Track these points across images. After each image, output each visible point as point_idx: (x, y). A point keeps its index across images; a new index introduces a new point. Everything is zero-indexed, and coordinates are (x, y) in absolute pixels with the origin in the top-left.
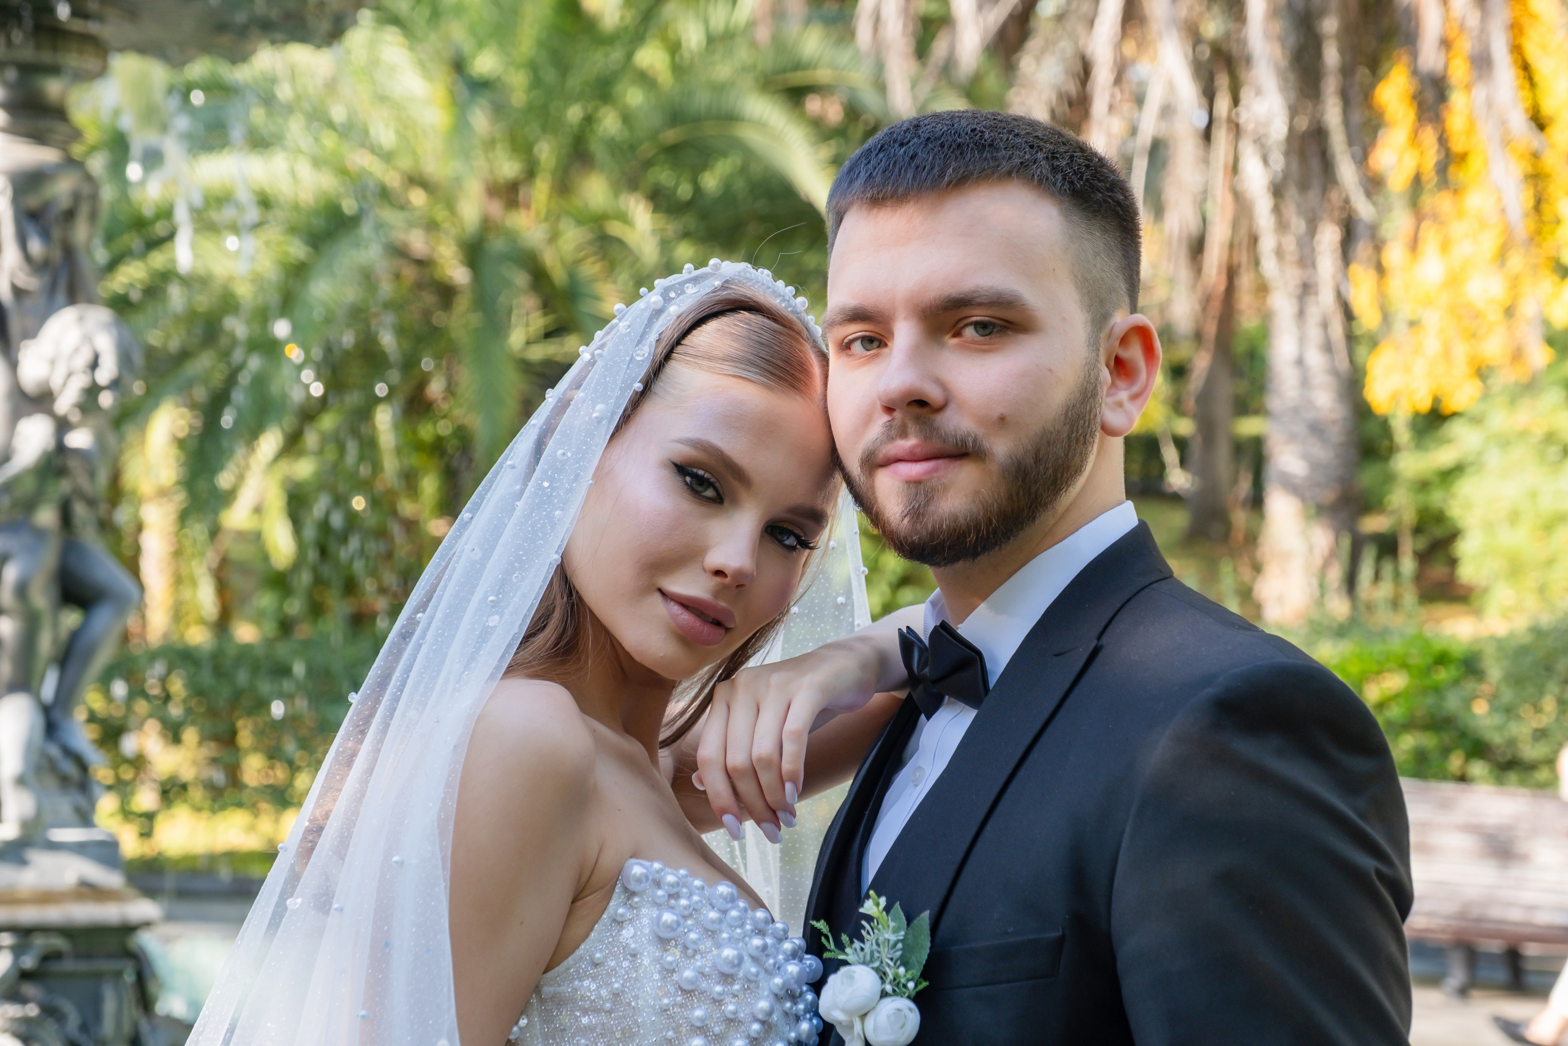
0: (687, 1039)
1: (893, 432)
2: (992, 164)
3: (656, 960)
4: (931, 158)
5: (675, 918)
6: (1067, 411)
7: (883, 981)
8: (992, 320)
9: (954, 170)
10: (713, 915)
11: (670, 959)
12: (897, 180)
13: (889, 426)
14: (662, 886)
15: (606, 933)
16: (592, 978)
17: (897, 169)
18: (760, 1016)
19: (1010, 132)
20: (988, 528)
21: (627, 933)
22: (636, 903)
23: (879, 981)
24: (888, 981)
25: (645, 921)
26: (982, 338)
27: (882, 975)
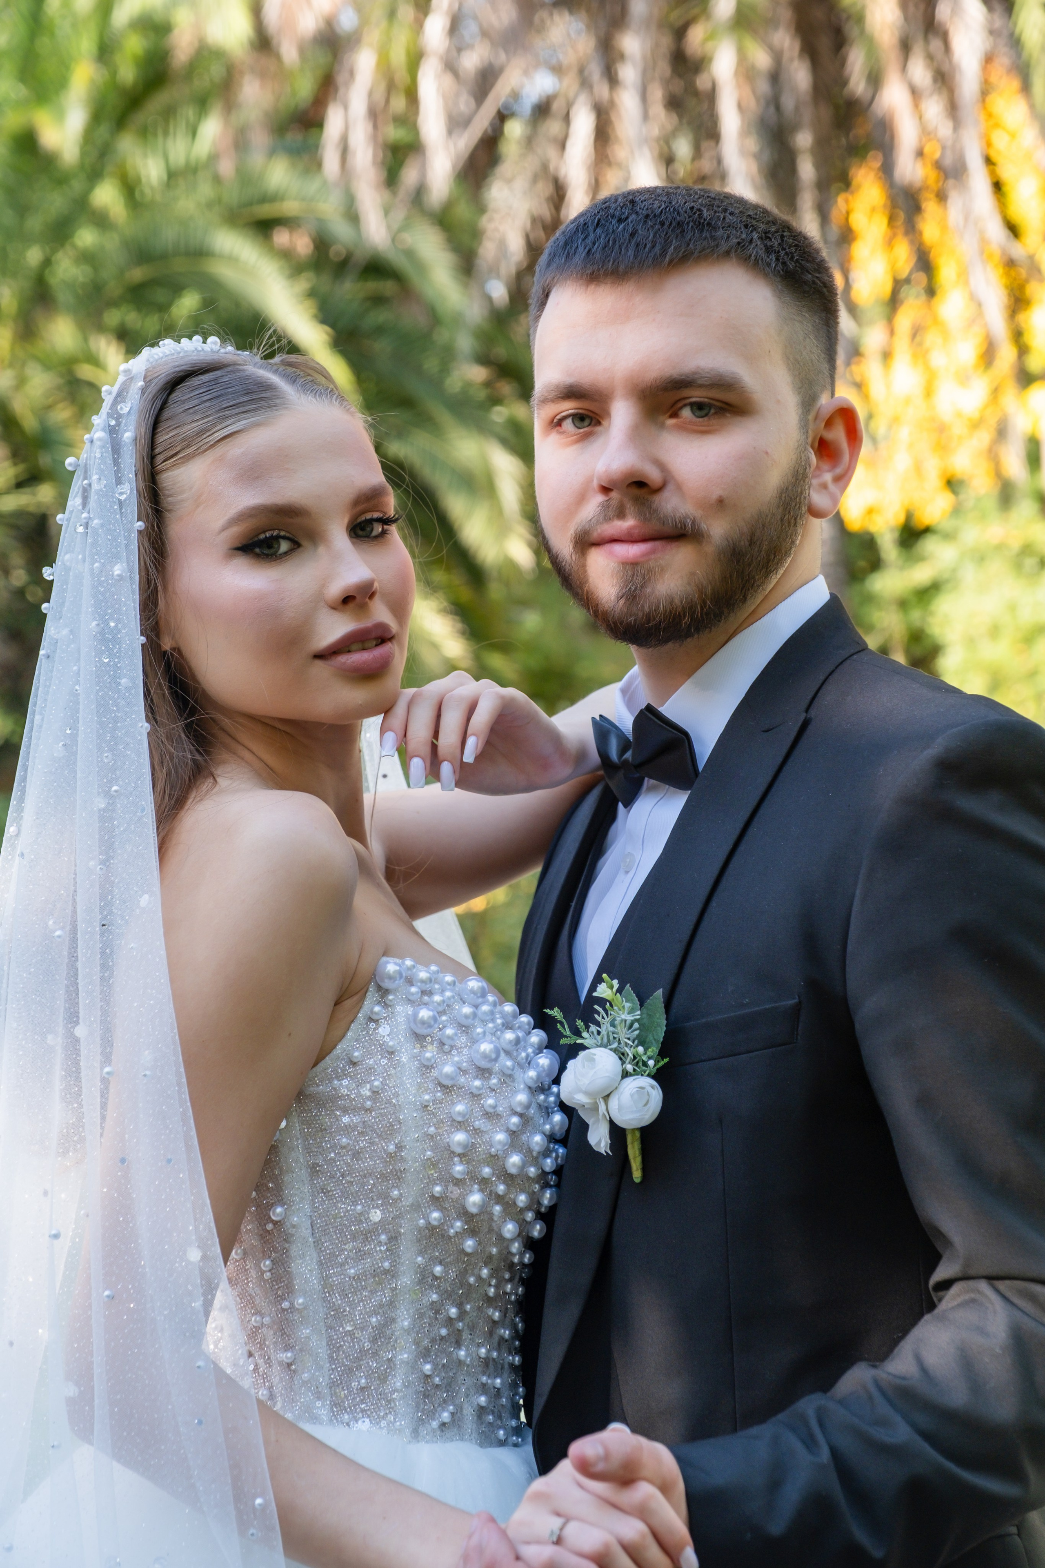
0: (448, 1134)
1: (611, 513)
2: (713, 244)
3: (414, 1057)
4: (651, 235)
5: (431, 1013)
6: (781, 493)
7: (623, 1063)
8: (711, 401)
9: (675, 248)
10: (467, 1010)
11: (428, 1055)
12: (618, 258)
13: (605, 506)
14: (414, 983)
15: (362, 1031)
16: (351, 1077)
17: (617, 246)
18: (519, 1110)
19: (725, 210)
20: (702, 609)
21: (384, 1030)
22: (391, 1001)
23: (620, 1062)
24: (628, 1061)
25: (401, 1019)
26: (701, 419)
27: (622, 1056)
